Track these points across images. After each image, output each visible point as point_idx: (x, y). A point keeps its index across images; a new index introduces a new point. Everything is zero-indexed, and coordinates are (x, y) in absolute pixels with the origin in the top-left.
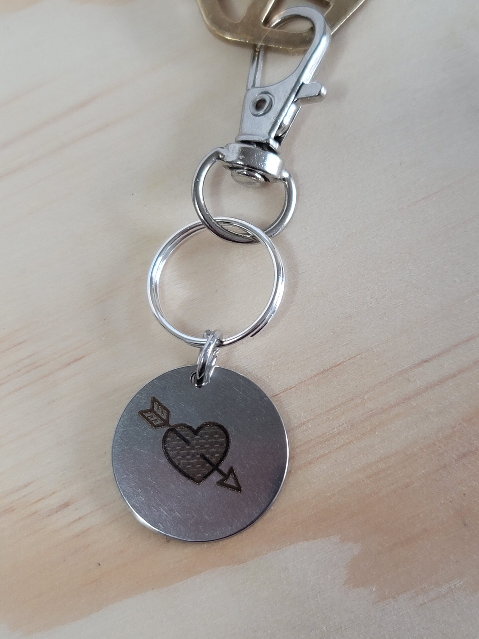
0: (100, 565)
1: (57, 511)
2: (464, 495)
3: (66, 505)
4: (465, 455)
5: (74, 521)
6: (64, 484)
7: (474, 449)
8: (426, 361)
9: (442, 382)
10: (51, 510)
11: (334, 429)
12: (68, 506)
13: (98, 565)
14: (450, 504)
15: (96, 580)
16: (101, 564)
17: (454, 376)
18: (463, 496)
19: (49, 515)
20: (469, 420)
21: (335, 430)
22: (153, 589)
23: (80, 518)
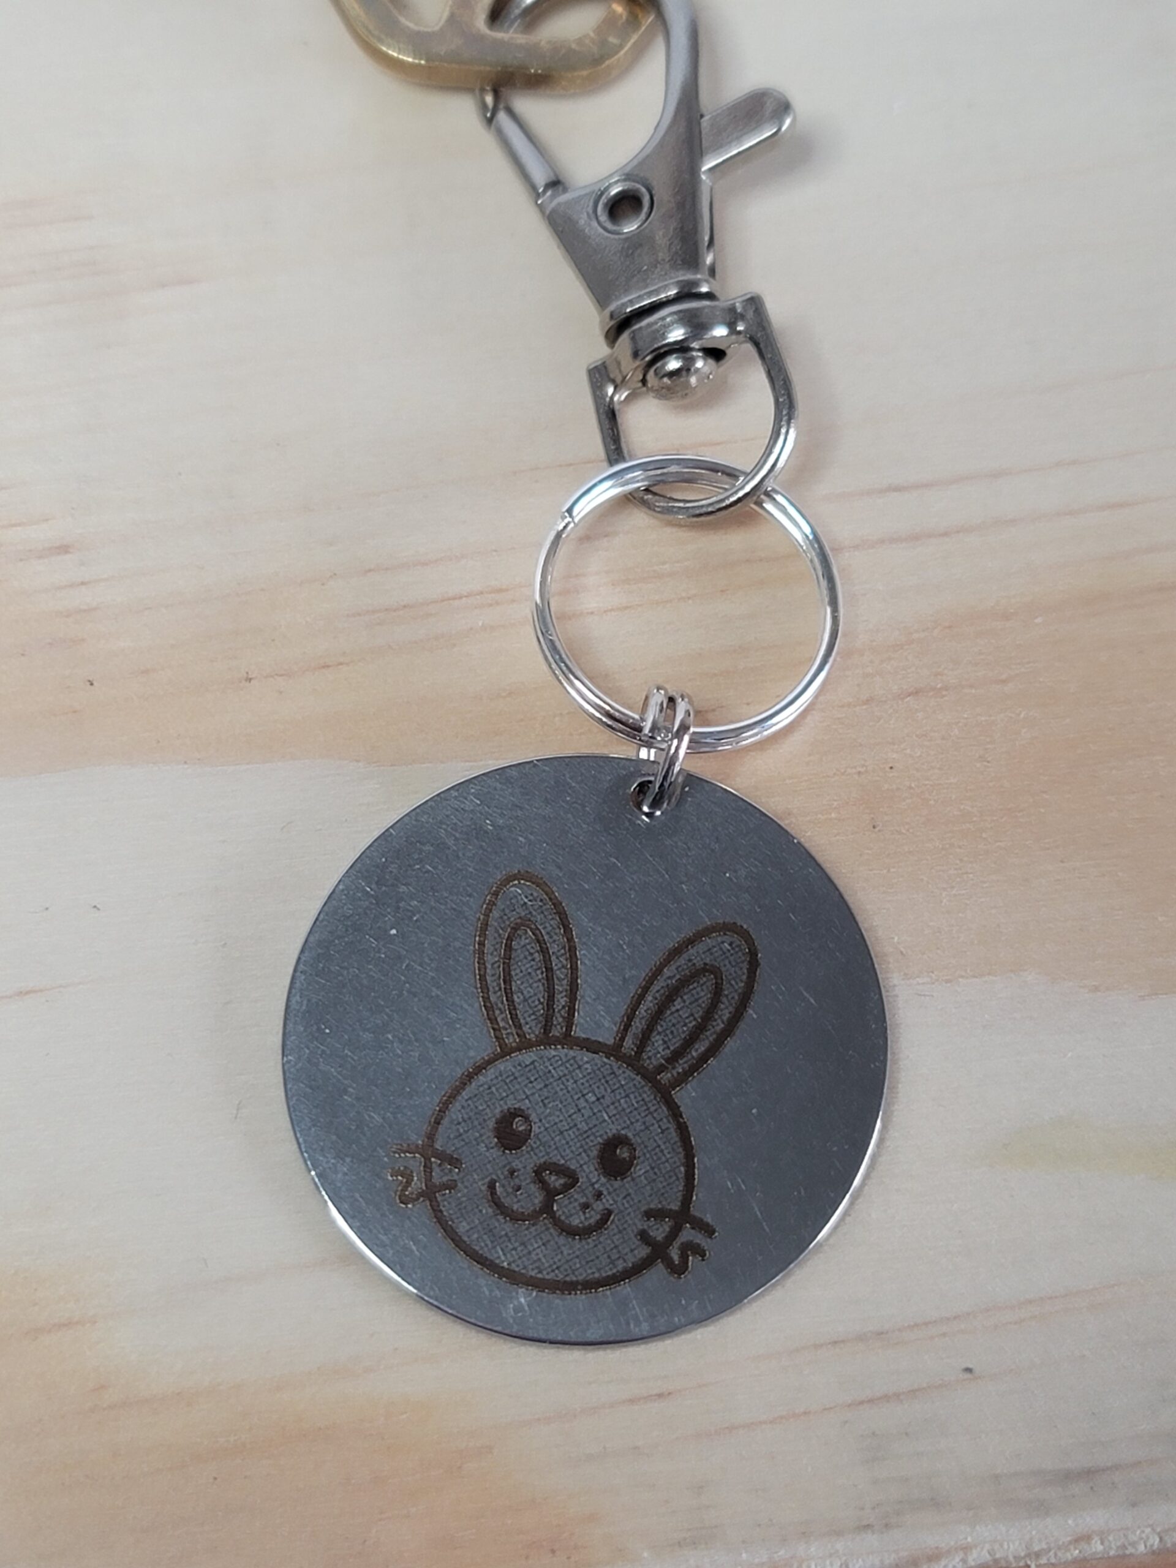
0: (92, 684)
1: (40, 557)
2: (891, 768)
3: (64, 549)
4: (916, 693)
5: (72, 586)
6: (73, 509)
7: (939, 686)
8: (898, 489)
9: (915, 538)
10: (30, 551)
11: (664, 563)
12: (67, 552)
13: (88, 683)
14: (856, 777)
15: (75, 712)
16: (95, 683)
17: (946, 534)
18: (888, 769)
19: (21, 560)
20: (950, 627)
21: (667, 566)
22: (186, 763)
23: (83, 583)
